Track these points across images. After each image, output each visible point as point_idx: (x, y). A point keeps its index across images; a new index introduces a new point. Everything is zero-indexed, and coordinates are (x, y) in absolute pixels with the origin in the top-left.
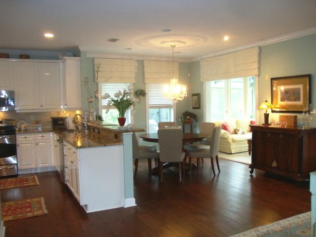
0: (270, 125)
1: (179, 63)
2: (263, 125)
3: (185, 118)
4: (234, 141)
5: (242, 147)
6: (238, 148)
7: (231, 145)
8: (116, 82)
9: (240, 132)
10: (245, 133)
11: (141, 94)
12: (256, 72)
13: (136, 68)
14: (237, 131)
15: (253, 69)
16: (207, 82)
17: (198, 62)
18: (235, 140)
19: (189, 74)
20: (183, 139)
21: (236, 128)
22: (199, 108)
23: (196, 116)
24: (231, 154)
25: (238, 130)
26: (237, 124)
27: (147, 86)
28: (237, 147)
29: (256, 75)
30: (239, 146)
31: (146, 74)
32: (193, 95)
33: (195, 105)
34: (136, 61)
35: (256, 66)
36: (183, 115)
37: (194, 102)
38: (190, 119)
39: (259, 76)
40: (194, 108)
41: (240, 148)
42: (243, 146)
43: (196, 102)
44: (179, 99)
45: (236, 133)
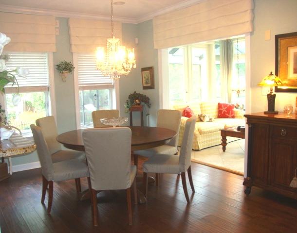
0: (277, 113)
1: (123, 24)
2: (265, 113)
3: (132, 102)
4: (201, 132)
5: (211, 140)
6: (207, 142)
7: (198, 139)
8: (25, 51)
9: (207, 119)
10: (213, 119)
11: (65, 69)
12: (248, 27)
13: (57, 30)
14: (202, 118)
15: (243, 23)
16: (163, 50)
17: (150, 22)
18: (203, 131)
19: (137, 39)
20: (132, 145)
21: (200, 113)
22: (152, 87)
23: (149, 99)
24: (198, 150)
25: (204, 117)
26: (201, 108)
27: (75, 57)
28: (206, 140)
29: (246, 33)
30: (208, 139)
31: (72, 38)
32: (143, 70)
33: (147, 83)
34: (57, 18)
35: (248, 17)
36: (129, 98)
37: (144, 80)
38: (139, 104)
39: (252, 33)
40: (145, 88)
41: (209, 141)
42: (213, 138)
43: (147, 79)
44: (123, 72)
45: (201, 121)
